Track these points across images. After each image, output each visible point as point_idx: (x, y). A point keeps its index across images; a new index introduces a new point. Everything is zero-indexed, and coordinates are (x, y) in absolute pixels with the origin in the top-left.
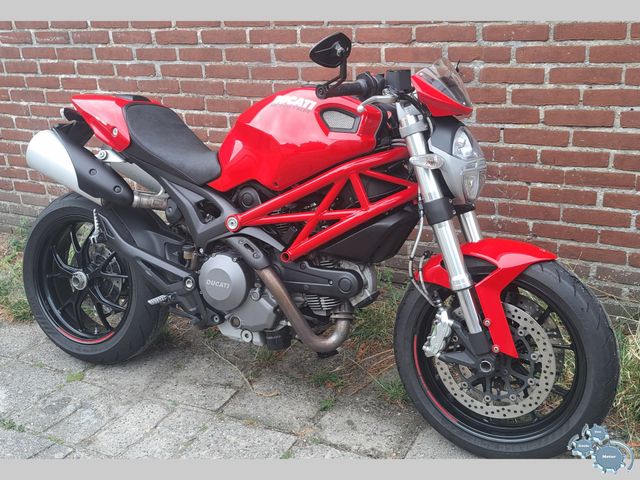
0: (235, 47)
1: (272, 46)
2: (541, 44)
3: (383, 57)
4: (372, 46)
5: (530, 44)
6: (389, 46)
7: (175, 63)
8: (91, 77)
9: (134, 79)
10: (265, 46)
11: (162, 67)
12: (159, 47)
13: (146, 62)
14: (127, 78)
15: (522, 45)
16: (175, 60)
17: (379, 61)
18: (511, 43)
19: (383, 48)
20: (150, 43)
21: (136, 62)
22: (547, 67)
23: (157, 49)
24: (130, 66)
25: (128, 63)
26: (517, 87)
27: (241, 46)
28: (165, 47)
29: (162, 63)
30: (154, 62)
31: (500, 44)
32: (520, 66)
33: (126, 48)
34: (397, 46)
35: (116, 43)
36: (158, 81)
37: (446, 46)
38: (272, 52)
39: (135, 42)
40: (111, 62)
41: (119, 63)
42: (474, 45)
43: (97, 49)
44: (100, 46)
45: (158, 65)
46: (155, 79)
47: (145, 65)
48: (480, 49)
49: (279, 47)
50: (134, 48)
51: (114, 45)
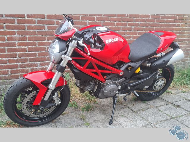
0: (76, 21)
1: (88, 21)
2: (143, 23)
3: (115, 25)
4: (113, 22)
5: (142, 23)
6: (117, 22)
7: (53, 25)
8: (13, 30)
9: (35, 31)
10: (85, 21)
11: (48, 27)
12: (48, 20)
13: (41, 25)
14: (31, 31)
15: (140, 23)
16: (54, 24)
17: (114, 26)
18: (139, 22)
19: (115, 22)
20: (44, 18)
21: (37, 25)
22: (144, 27)
23: (46, 20)
24: (34, 26)
25: (32, 25)
26: (139, 31)
27: (78, 21)
28: (50, 20)
29: (48, 25)
30: (44, 25)
31: (137, 23)
32: (140, 27)
33: (33, 20)
34: (118, 22)
35: (27, 18)
36: (46, 31)
37: (128, 22)
38: (88, 23)
39: (37, 18)
40: (24, 24)
41: (28, 25)
42: (133, 22)
43: (18, 20)
44: (19, 19)
45: (46, 26)
46: (45, 30)
47: (41, 26)
48: (134, 23)
49: (90, 21)
50: (36, 20)
51: (27, 19)
